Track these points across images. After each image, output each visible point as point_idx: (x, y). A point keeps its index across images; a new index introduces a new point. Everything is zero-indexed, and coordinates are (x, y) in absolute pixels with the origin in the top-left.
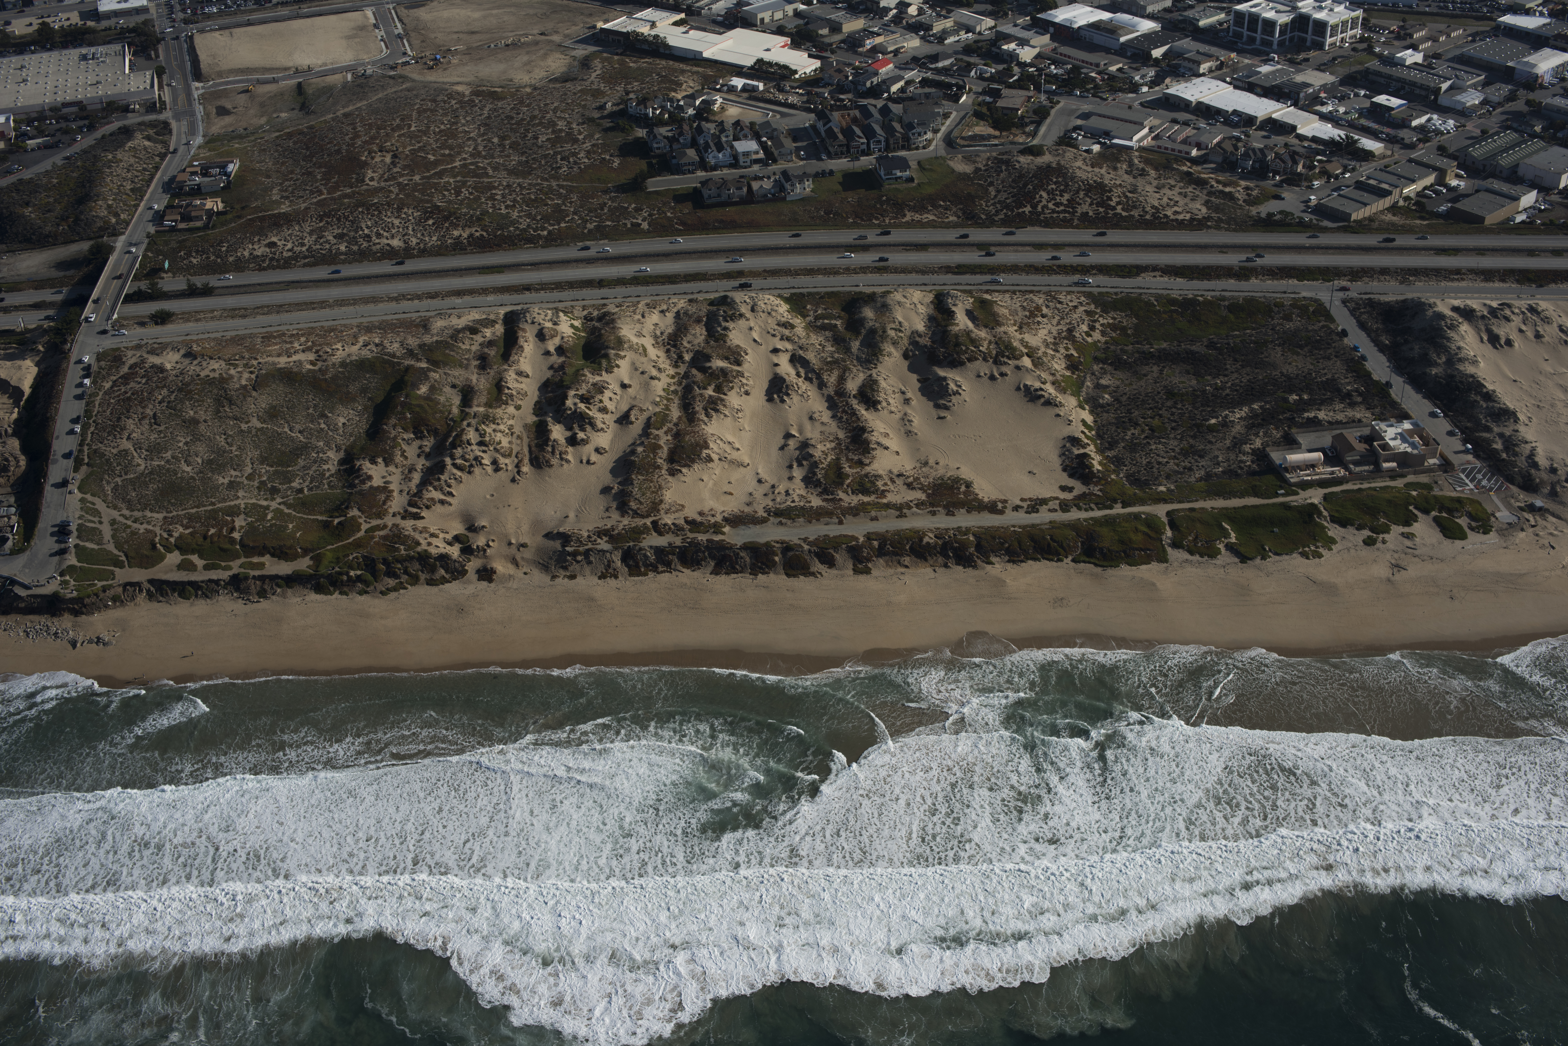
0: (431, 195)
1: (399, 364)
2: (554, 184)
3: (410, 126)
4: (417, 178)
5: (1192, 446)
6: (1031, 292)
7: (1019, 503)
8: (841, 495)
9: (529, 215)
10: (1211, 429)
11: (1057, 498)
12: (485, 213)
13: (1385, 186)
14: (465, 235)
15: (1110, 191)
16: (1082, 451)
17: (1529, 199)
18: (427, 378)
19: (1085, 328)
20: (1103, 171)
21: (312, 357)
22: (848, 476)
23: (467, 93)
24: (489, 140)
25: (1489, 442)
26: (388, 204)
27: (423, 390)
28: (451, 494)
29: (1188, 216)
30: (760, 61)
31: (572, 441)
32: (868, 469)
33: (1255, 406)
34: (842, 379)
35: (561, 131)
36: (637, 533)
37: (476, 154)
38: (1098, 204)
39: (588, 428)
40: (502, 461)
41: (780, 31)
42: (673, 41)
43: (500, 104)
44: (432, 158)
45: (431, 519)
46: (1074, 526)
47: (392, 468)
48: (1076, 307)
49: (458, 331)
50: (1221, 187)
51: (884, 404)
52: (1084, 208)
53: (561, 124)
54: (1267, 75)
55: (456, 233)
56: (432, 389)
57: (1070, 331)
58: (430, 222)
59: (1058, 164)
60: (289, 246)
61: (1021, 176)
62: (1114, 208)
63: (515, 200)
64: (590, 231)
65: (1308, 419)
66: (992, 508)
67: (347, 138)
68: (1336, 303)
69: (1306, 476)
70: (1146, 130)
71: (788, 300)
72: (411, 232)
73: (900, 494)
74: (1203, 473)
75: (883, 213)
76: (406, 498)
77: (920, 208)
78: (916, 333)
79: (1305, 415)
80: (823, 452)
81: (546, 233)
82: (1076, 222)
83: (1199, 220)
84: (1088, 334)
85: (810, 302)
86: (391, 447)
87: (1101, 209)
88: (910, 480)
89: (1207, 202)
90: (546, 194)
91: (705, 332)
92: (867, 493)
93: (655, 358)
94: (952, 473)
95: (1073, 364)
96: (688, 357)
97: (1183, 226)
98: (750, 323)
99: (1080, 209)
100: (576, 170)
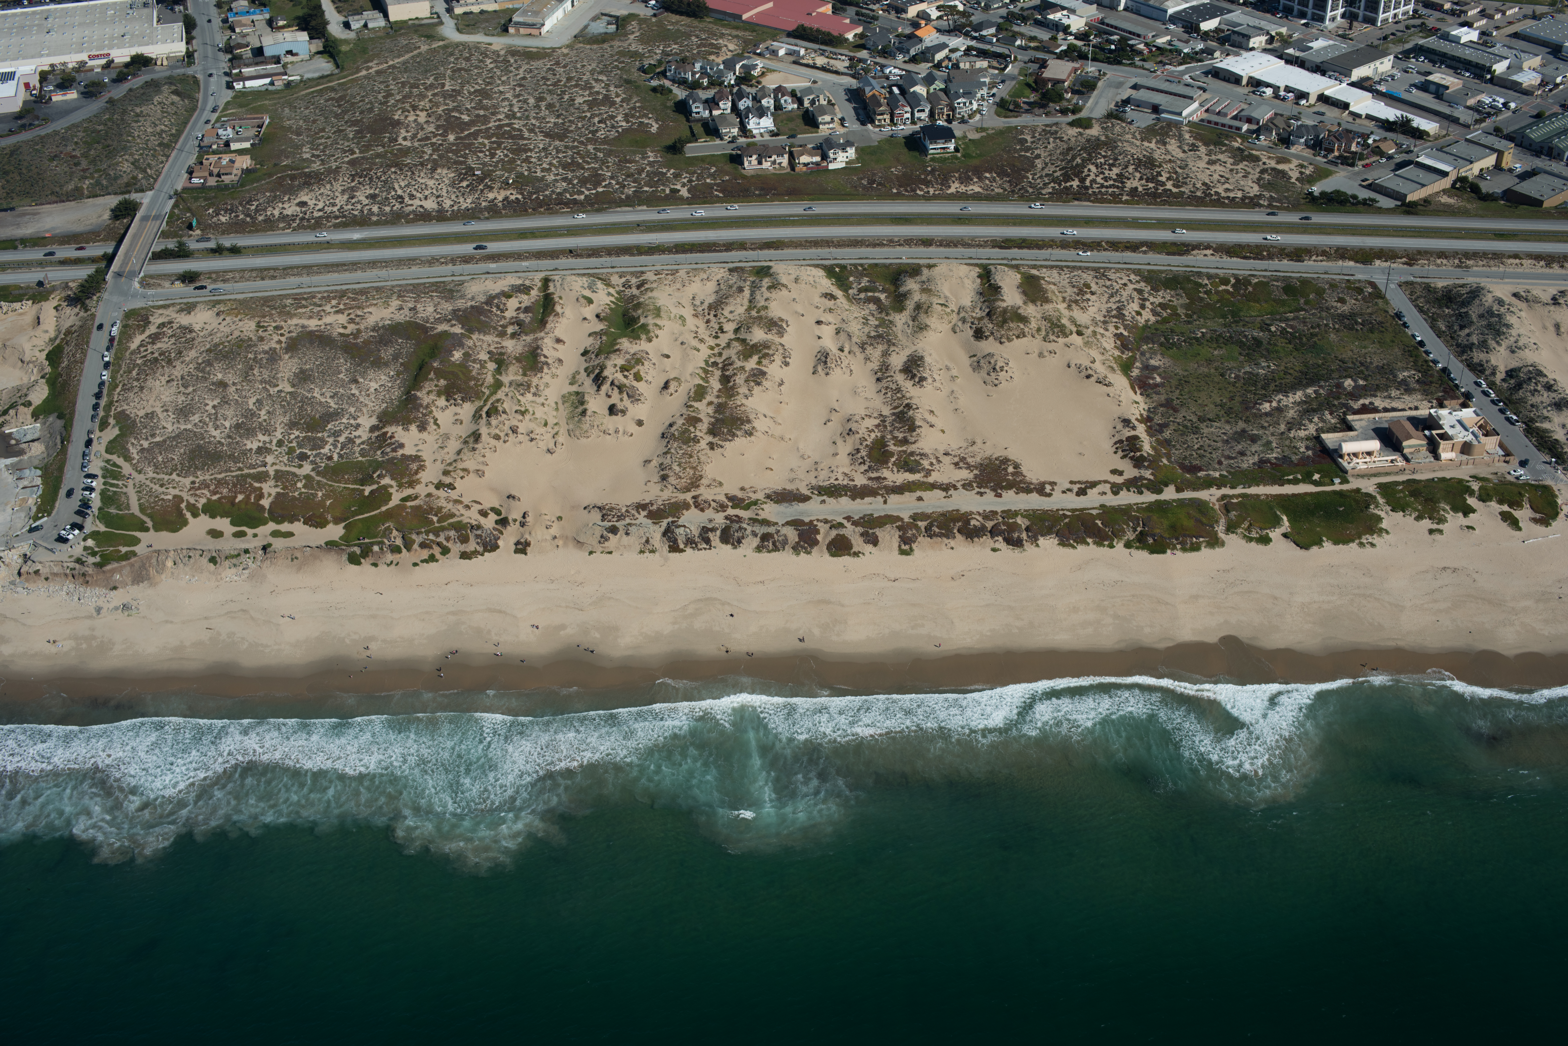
0: (465, 156)
1: (433, 329)
2: (590, 147)
3: (443, 85)
4: (451, 138)
5: (1244, 431)
6: (1080, 268)
7: (1068, 486)
8: (886, 473)
9: (565, 179)
10: (1265, 413)
11: (1106, 482)
12: (520, 176)
13: (1441, 167)
14: (500, 198)
15: (1160, 166)
16: (1133, 433)
18: (461, 345)
19: (1135, 306)
20: (1153, 145)
21: (342, 319)
22: (892, 454)
24: (525, 101)
25: (1550, 432)
26: (422, 164)
27: (457, 355)
28: (486, 464)
29: (1239, 194)
31: (612, 411)
32: (913, 448)
33: (1310, 391)
34: (886, 354)
35: (598, 93)
36: (677, 508)
37: (512, 116)
38: (1148, 180)
39: (628, 398)
40: (538, 430)
43: (535, 64)
44: (466, 118)
46: (1126, 510)
47: (424, 435)
48: (1125, 285)
49: (491, 297)
51: (930, 380)
52: (1135, 183)
53: (598, 87)
54: (1318, 51)
55: (491, 196)
56: (467, 355)
57: (1119, 309)
58: (465, 184)
59: (1107, 137)
60: (321, 205)
61: (1070, 148)
62: (1163, 184)
63: (550, 164)
64: (628, 197)
65: (1364, 405)
66: (1040, 489)
67: (380, 97)
68: (1392, 286)
69: (1361, 464)
70: (1196, 105)
71: (830, 271)
72: (445, 194)
73: (945, 473)
74: (1256, 458)
75: (927, 183)
76: (439, 467)
77: (965, 180)
78: (961, 309)
79: (1362, 401)
80: (867, 429)
81: (582, 197)
82: (1125, 198)
83: (1251, 198)
84: (1138, 313)
85: (851, 273)
86: (424, 415)
87: (1151, 185)
88: (956, 459)
89: (1259, 179)
90: (582, 158)
91: (746, 303)
92: (912, 471)
93: (695, 329)
94: (998, 453)
95: (1123, 344)
96: (729, 327)
97: (1233, 204)
98: (793, 294)
99: (1129, 184)
100: (613, 134)
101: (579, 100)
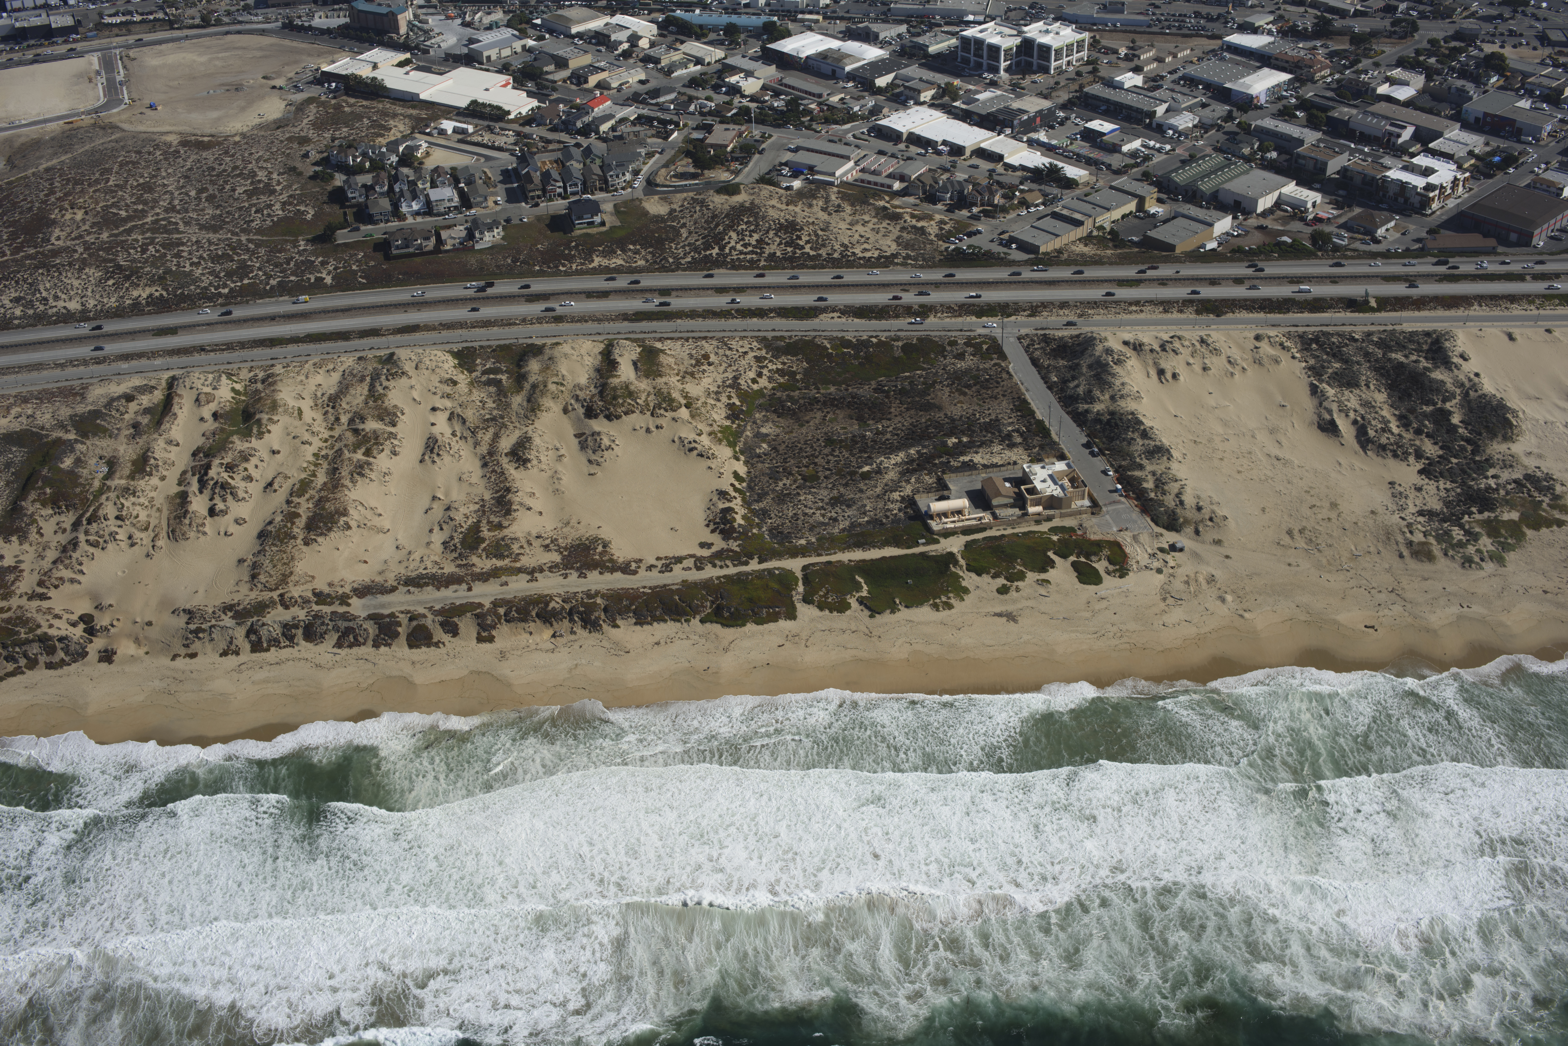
0: (116, 254)
1: (47, 436)
2: (244, 238)
3: (108, 180)
4: (105, 236)
5: (842, 495)
6: (705, 338)
7: (654, 562)
8: (474, 559)
9: (213, 273)
10: (866, 476)
11: (691, 556)
12: (168, 271)
13: (1077, 216)
14: (145, 295)
15: (801, 229)
16: (727, 505)
17: (1224, 224)
18: (73, 450)
19: (752, 375)
20: (797, 209)
22: (483, 540)
23: (175, 143)
24: (187, 194)
25: (1140, 480)
26: (70, 265)
27: (67, 463)
28: (81, 572)
29: (876, 254)
30: (474, 102)
31: (212, 512)
32: (506, 532)
33: (912, 451)
34: (496, 437)
35: (260, 181)
36: (261, 608)
37: (171, 209)
38: (787, 245)
39: (229, 498)
40: (138, 535)
41: (504, 68)
42: (390, 83)
43: (204, 154)
44: (123, 213)
45: (58, 600)
46: (706, 585)
47: (26, 546)
48: (746, 353)
49: (113, 400)
50: (914, 222)
51: (535, 462)
52: (774, 248)
53: (261, 175)
54: (984, 102)
55: (135, 293)
56: (78, 462)
57: (736, 378)
58: (111, 282)
59: (752, 203)
61: (714, 216)
62: (803, 248)
63: (201, 257)
64: (272, 287)
65: (964, 463)
66: (626, 569)
67: (42, 195)
68: (1012, 340)
69: (949, 523)
70: (851, 164)
71: (456, 355)
72: (89, 293)
73: (534, 557)
74: (847, 523)
75: (571, 259)
76: (36, 577)
77: (609, 253)
78: (578, 386)
79: (961, 459)
80: (465, 515)
81: (226, 291)
82: (762, 263)
83: (886, 257)
84: (754, 381)
85: (480, 356)
86: (28, 525)
87: (789, 249)
88: (548, 541)
89: (898, 238)
90: (233, 249)
91: (366, 392)
92: (501, 557)
93: (310, 421)
94: (592, 532)
95: (734, 413)
96: (344, 419)
97: (869, 264)
98: (413, 382)
99: (768, 251)
100: (269, 223)
101: (240, 190)
